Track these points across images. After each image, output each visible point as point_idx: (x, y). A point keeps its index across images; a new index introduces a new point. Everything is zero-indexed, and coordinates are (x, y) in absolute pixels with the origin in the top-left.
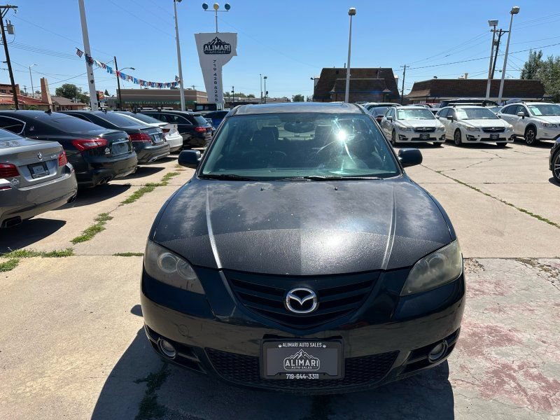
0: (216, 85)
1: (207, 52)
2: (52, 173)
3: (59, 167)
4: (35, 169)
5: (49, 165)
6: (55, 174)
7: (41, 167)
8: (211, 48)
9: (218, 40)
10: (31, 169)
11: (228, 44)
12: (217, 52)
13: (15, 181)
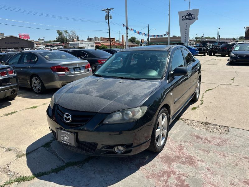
0: (186, 34)
1: (183, 20)
2: (82, 71)
3: (85, 69)
4: (76, 69)
5: (81, 68)
6: (83, 71)
7: (79, 69)
8: (186, 17)
9: (189, 13)
10: (74, 69)
11: (194, 15)
12: (188, 19)
13: (68, 73)
